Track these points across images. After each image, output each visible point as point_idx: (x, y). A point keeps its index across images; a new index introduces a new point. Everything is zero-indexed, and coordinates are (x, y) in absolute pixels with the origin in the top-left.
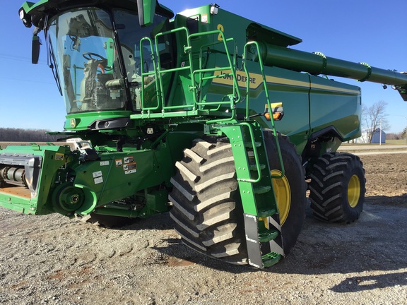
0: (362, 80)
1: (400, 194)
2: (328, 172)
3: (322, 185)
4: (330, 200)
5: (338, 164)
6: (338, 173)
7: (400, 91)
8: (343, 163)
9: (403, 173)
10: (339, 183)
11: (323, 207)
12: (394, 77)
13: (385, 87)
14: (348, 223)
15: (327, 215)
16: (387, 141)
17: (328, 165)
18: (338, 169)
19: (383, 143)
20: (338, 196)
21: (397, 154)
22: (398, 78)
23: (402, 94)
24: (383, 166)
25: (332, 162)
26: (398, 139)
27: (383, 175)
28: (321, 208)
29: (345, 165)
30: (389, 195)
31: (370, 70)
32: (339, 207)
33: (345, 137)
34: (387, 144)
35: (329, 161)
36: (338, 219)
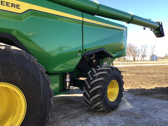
0: (128, 23)
1: (153, 88)
2: (94, 78)
3: (89, 87)
4: (93, 98)
5: (101, 73)
6: (99, 79)
7: (154, 32)
8: (103, 72)
9: (160, 74)
10: (99, 86)
11: (91, 102)
12: (149, 23)
13: (144, 29)
14: (109, 112)
15: (94, 106)
16: (158, 60)
17: (95, 73)
18: (100, 76)
19: (156, 60)
20: (98, 95)
21: (160, 65)
22: (151, 24)
23: (155, 34)
24: (152, 71)
25: (97, 72)
26: (163, 59)
27: (150, 76)
28: (89, 102)
29: (105, 74)
30: (147, 88)
31: (133, 16)
32: (99, 103)
33: (114, 55)
34: (158, 61)
35: (96, 70)
36: (100, 110)
